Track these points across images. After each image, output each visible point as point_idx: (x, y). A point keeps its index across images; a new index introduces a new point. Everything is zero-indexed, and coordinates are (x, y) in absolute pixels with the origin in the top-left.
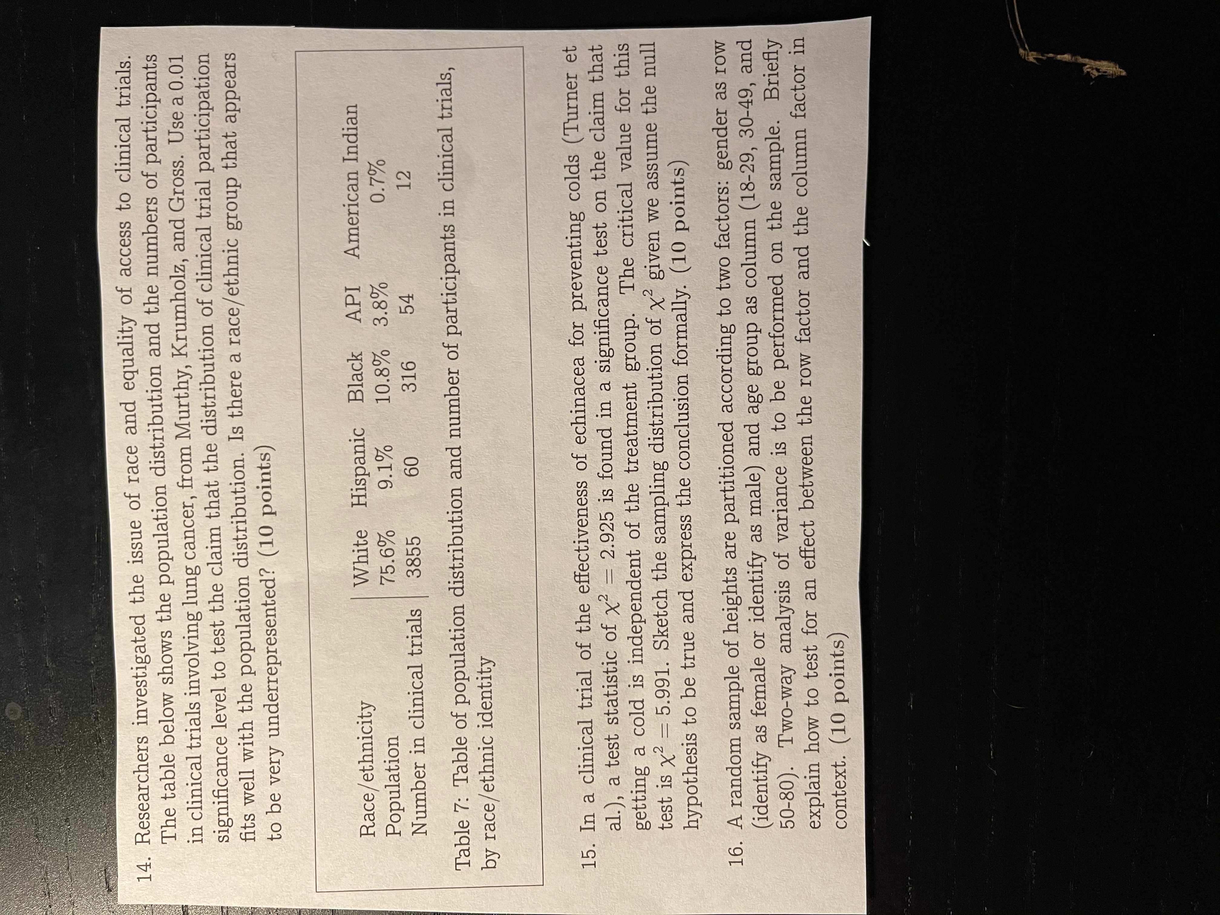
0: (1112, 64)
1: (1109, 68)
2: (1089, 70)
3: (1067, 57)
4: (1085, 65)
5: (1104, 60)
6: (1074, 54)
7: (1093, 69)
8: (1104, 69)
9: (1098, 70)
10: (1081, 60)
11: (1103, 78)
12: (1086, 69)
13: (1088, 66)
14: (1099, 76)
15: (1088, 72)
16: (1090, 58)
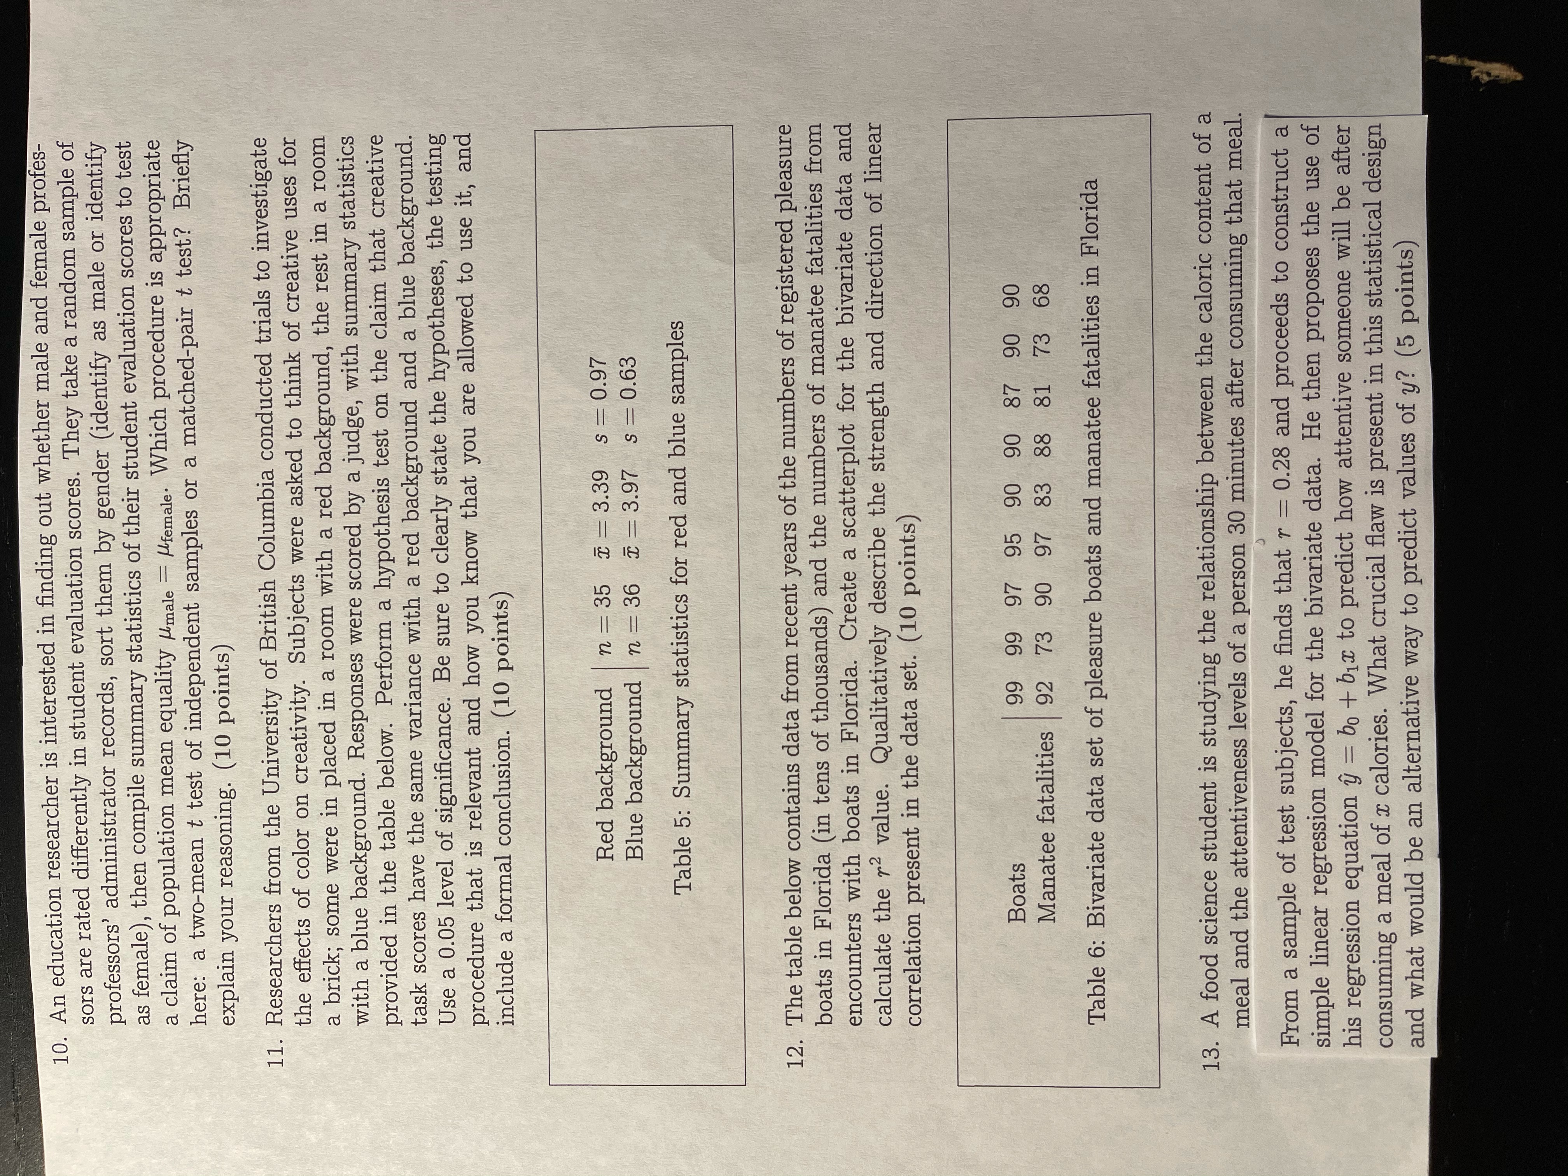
0: (1505, 67)
1: (1502, 71)
2: (1478, 74)
3: (1451, 59)
4: (1473, 68)
5: (1497, 61)
6: (1460, 55)
7: (1482, 73)
8: (1495, 73)
9: (1489, 74)
10: (1468, 63)
11: (1495, 84)
12: (1474, 73)
13: (1476, 70)
14: (1489, 82)
15: (1477, 77)
16: (1478, 60)
